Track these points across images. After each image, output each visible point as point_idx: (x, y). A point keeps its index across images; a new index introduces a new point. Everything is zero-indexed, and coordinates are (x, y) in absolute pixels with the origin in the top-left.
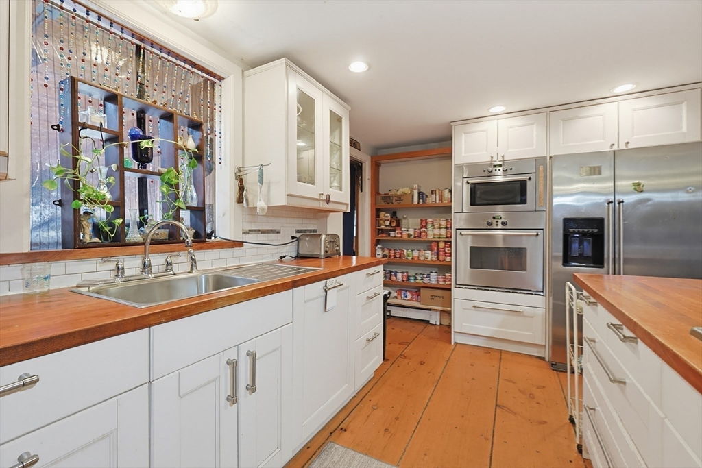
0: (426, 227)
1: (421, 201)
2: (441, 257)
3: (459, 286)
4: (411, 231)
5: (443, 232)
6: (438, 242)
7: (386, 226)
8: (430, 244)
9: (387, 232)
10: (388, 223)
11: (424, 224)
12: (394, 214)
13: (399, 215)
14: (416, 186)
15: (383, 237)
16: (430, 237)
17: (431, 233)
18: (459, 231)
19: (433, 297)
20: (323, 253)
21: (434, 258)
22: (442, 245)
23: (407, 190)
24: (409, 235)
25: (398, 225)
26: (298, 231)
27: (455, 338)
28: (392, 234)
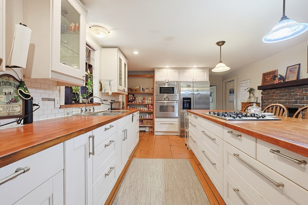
0: (145, 100)
1: (143, 91)
2: (150, 109)
3: (157, 117)
4: (140, 101)
5: (150, 102)
6: (149, 105)
7: (131, 99)
8: (146, 106)
9: (131, 102)
10: (132, 98)
11: (144, 99)
12: (133, 95)
13: (135, 96)
14: (141, 86)
15: (130, 103)
16: (146, 103)
17: (147, 102)
18: (157, 101)
19: (147, 122)
20: (121, 108)
21: (148, 110)
22: (150, 105)
23: (138, 87)
24: (139, 103)
25: (135, 99)
26: (111, 101)
27: (156, 134)
28: (133, 102)
